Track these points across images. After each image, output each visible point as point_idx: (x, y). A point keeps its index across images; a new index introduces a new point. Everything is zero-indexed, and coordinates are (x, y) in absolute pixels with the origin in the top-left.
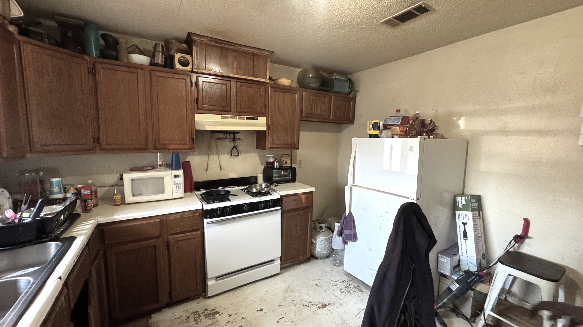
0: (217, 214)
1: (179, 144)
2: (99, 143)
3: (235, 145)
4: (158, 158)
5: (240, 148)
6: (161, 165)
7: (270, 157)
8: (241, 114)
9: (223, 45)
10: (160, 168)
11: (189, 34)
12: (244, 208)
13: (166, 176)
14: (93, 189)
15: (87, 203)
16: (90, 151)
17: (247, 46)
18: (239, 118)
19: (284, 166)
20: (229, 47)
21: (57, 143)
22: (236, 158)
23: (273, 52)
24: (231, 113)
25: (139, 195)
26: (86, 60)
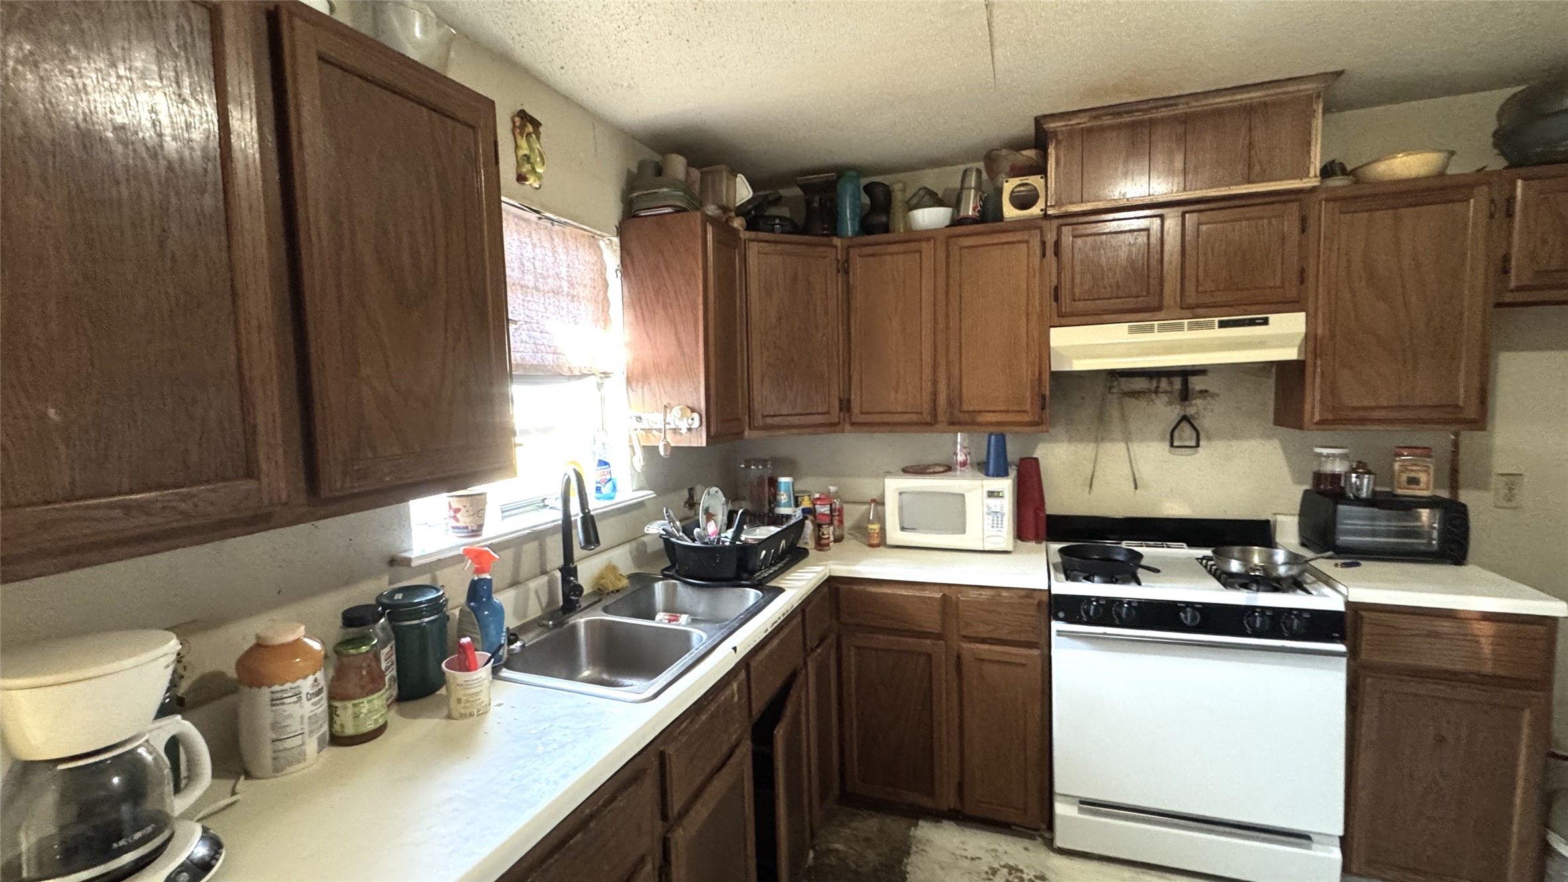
0: (1087, 613)
1: (1007, 411)
2: (849, 410)
3: (1188, 414)
4: (959, 447)
5: (1206, 422)
6: (964, 464)
7: (1328, 456)
8: (1199, 311)
9: (1138, 116)
10: (961, 471)
11: (1038, 121)
12: (1182, 615)
13: (969, 491)
14: (837, 503)
15: (823, 530)
16: (833, 426)
17: (1226, 89)
18: (1192, 327)
19: (1399, 492)
20: (1159, 115)
21: (784, 412)
22: (1188, 455)
23: (1339, 74)
24: (1162, 314)
25: (913, 529)
26: (836, 247)
